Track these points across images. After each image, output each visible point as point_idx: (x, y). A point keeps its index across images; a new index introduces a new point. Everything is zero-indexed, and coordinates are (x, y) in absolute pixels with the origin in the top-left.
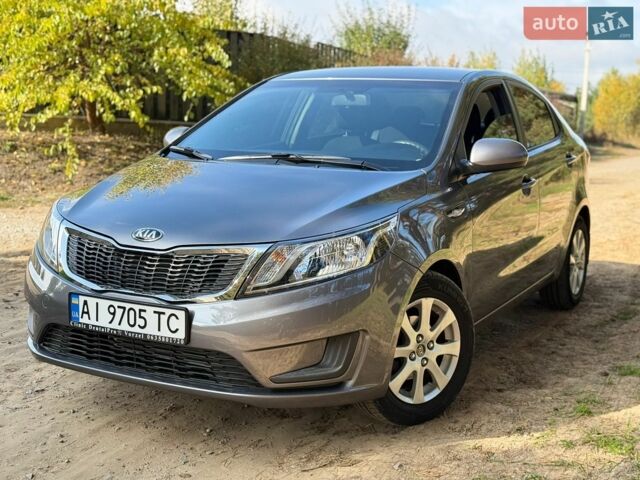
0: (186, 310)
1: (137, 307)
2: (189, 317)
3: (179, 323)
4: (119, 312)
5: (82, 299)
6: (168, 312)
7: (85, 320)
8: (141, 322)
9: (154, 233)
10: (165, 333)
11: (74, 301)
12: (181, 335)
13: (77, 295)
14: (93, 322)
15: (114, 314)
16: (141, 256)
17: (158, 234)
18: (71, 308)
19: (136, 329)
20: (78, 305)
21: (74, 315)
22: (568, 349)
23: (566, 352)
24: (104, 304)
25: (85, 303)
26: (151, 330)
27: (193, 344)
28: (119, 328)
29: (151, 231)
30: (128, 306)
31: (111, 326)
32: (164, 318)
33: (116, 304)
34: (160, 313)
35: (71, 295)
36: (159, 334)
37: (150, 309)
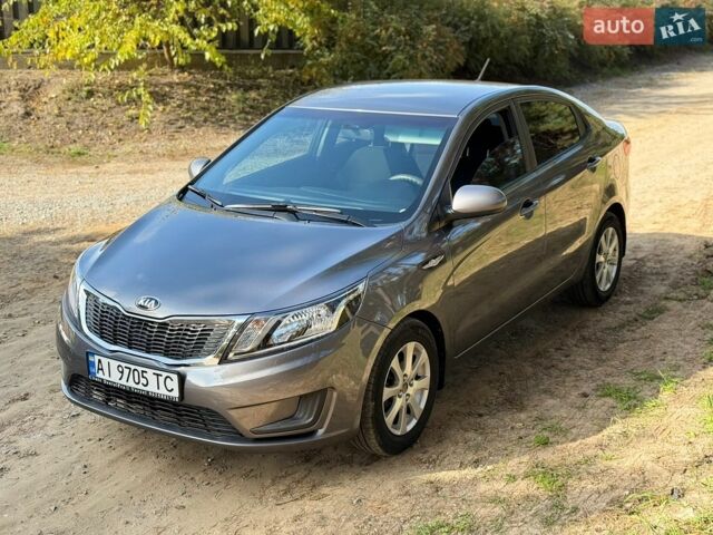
0: (179, 374)
1: (140, 369)
2: (182, 379)
3: (174, 384)
4: (126, 371)
5: (97, 358)
6: (165, 374)
7: (100, 375)
8: (143, 381)
9: (153, 302)
10: (163, 392)
11: (91, 359)
12: (176, 394)
13: (93, 354)
14: (106, 377)
15: (122, 372)
16: (143, 324)
17: (156, 302)
18: (89, 364)
19: (140, 387)
20: (94, 363)
21: (92, 370)
22: (570, 361)
23: (566, 365)
24: (114, 364)
25: (100, 361)
26: (152, 388)
27: (186, 402)
28: (127, 384)
29: (151, 299)
30: (133, 367)
31: (120, 382)
32: (161, 379)
33: (124, 365)
34: (158, 375)
35: (87, 353)
36: (157, 391)
37: (150, 372)
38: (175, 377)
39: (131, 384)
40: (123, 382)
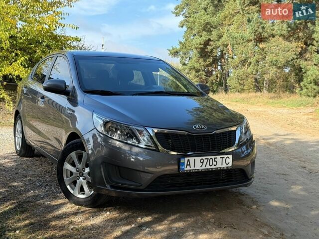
0: (232, 154)
1: (213, 157)
4: (205, 161)
5: (186, 159)
6: (226, 156)
7: (188, 168)
11: (182, 161)
12: (230, 165)
14: (192, 168)
15: (203, 163)
19: (213, 167)
20: (184, 163)
24: (198, 159)
25: (189, 160)
26: (219, 166)
30: (209, 157)
31: (201, 168)
33: (204, 158)
34: (222, 158)
37: (219, 157)
38: (230, 156)
39: (208, 167)
40: (203, 167)
